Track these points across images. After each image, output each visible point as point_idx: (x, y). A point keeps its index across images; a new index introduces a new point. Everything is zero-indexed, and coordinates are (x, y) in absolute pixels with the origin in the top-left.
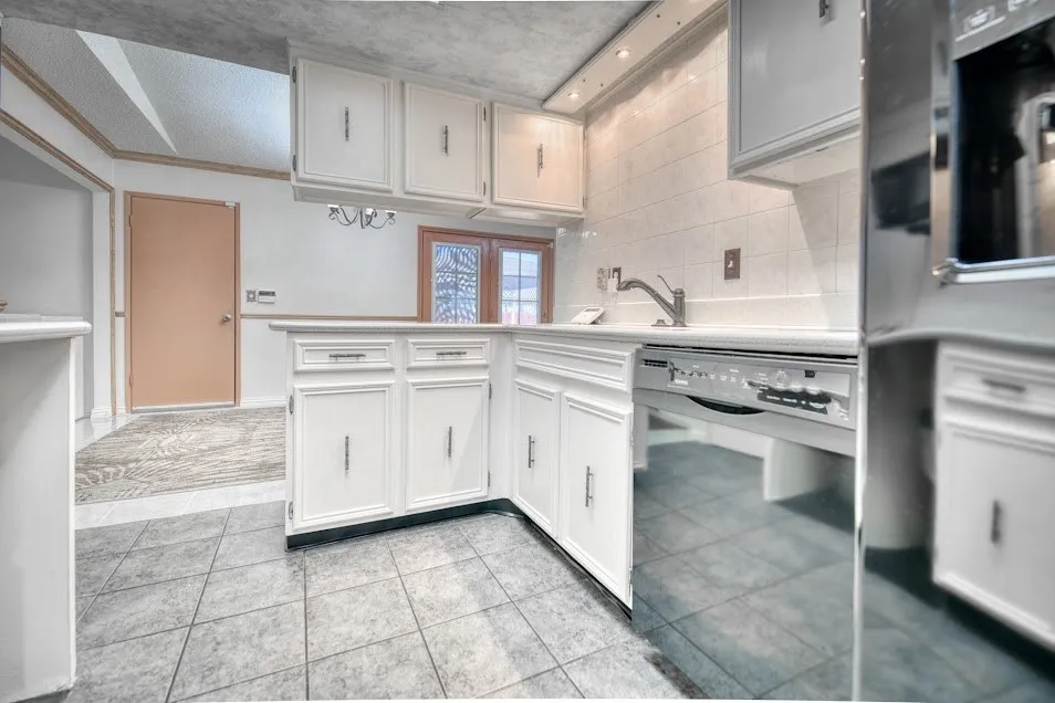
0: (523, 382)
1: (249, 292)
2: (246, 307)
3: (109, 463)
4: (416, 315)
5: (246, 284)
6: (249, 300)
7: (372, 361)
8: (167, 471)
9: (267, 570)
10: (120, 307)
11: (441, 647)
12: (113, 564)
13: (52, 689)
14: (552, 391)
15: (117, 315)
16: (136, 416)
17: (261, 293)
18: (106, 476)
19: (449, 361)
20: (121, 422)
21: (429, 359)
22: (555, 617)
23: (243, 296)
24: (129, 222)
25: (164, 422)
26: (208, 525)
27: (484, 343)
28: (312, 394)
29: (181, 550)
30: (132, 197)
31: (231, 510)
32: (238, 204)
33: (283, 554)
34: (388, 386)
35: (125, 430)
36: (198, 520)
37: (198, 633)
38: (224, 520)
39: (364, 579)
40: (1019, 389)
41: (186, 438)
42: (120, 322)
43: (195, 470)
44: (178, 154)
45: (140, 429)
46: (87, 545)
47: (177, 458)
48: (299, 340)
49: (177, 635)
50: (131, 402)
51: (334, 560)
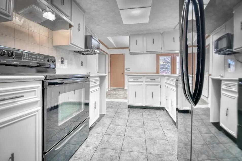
0: (166, 85)
1: (126, 69)
2: (125, 71)
3: (108, 94)
4: (156, 72)
5: (126, 67)
6: (126, 70)
7: (139, 80)
8: (114, 96)
9: (125, 109)
10: (109, 72)
11: (145, 122)
12: (109, 105)
13: (104, 114)
14: (169, 86)
15: (109, 73)
16: (111, 89)
17: (128, 69)
18: (108, 96)
19: (152, 81)
20: (109, 89)
21: (149, 80)
22: (165, 124)
23: (125, 69)
24: (110, 59)
25: (114, 90)
26: (119, 103)
27: (159, 78)
28: (131, 85)
29: (115, 105)
30: (111, 55)
31: (122, 102)
32: (124, 54)
33: (127, 108)
34: (142, 84)
35: (110, 90)
36: (118, 102)
37: (117, 113)
38: (121, 103)
39: (137, 113)
40: (230, 86)
41: (117, 92)
42: (109, 74)
43: (118, 96)
44: (116, 47)
45: (112, 90)
46: (107, 103)
47: (116, 95)
48: (129, 77)
49: (115, 113)
50: (110, 87)
51: (134, 110)
